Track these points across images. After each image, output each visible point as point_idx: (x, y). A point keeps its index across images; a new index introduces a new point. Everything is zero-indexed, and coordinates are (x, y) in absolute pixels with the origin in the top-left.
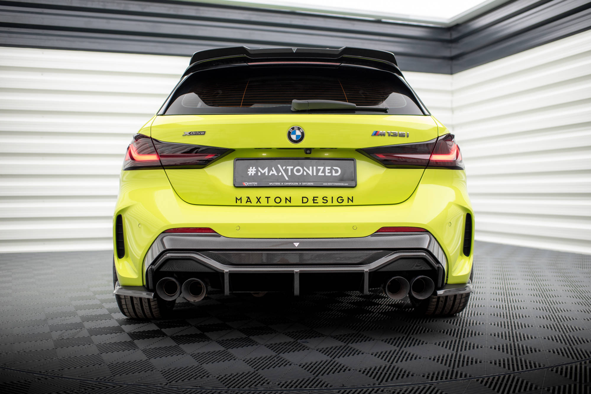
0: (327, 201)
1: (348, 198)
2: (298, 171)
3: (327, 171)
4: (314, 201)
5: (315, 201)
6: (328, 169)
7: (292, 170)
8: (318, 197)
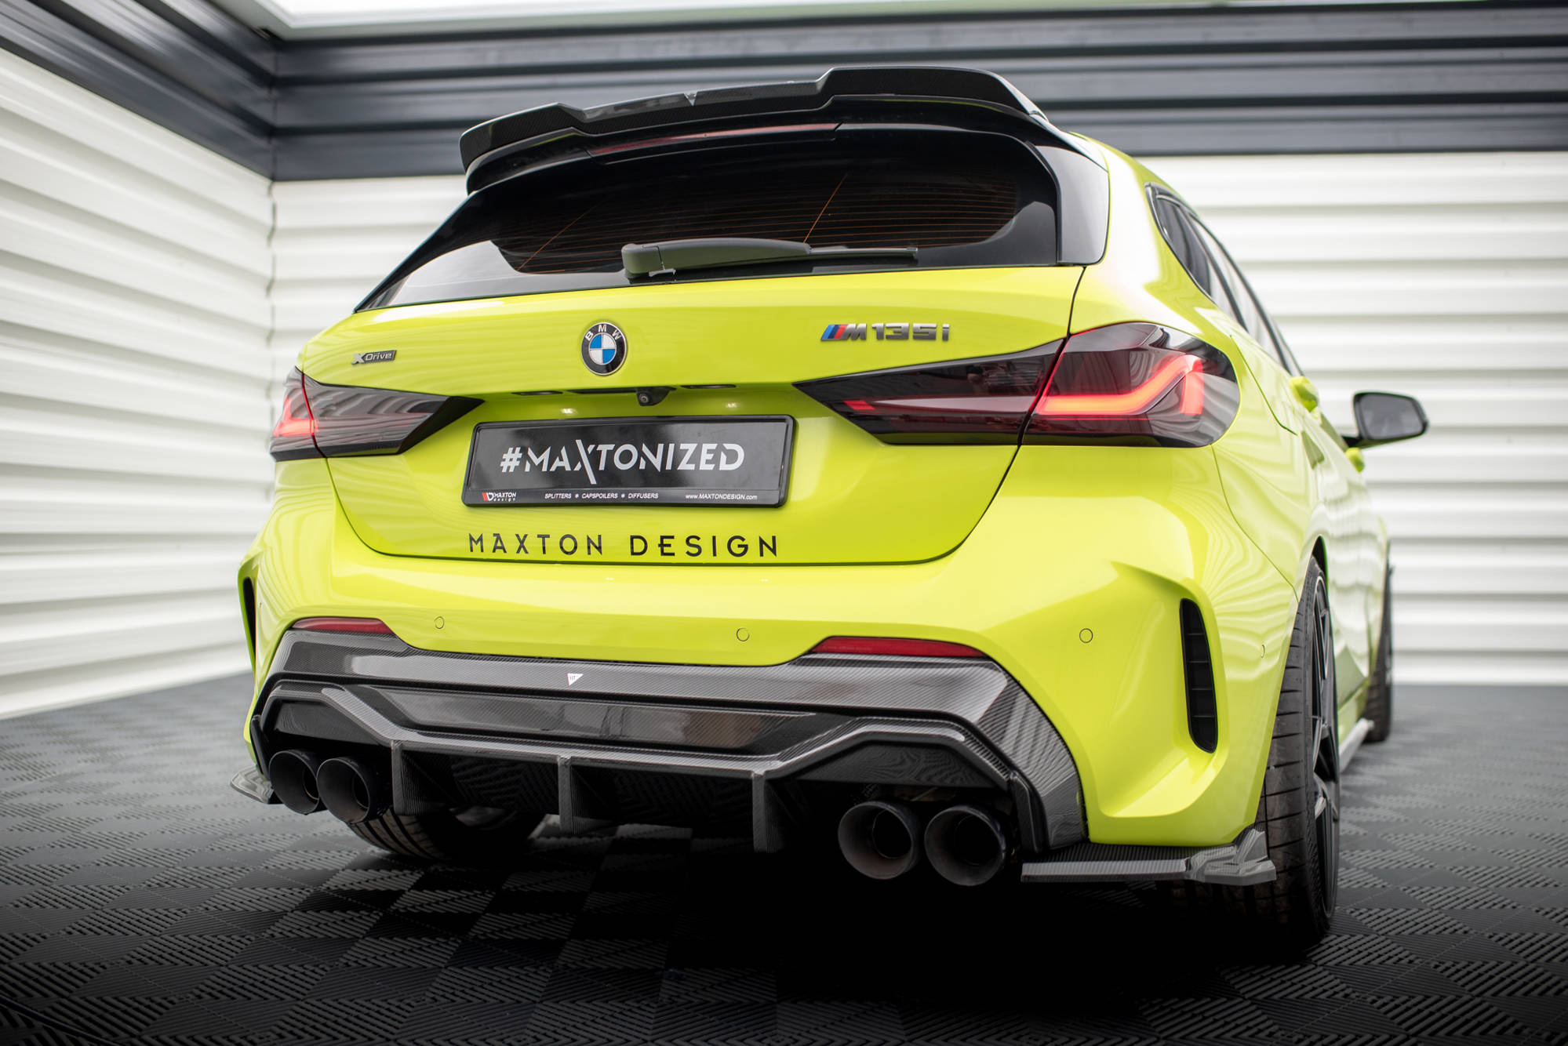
0: (699, 549)
2: (626, 457)
3: (705, 456)
4: (662, 550)
5: (666, 550)
6: (709, 451)
7: (610, 454)
8: (672, 537)
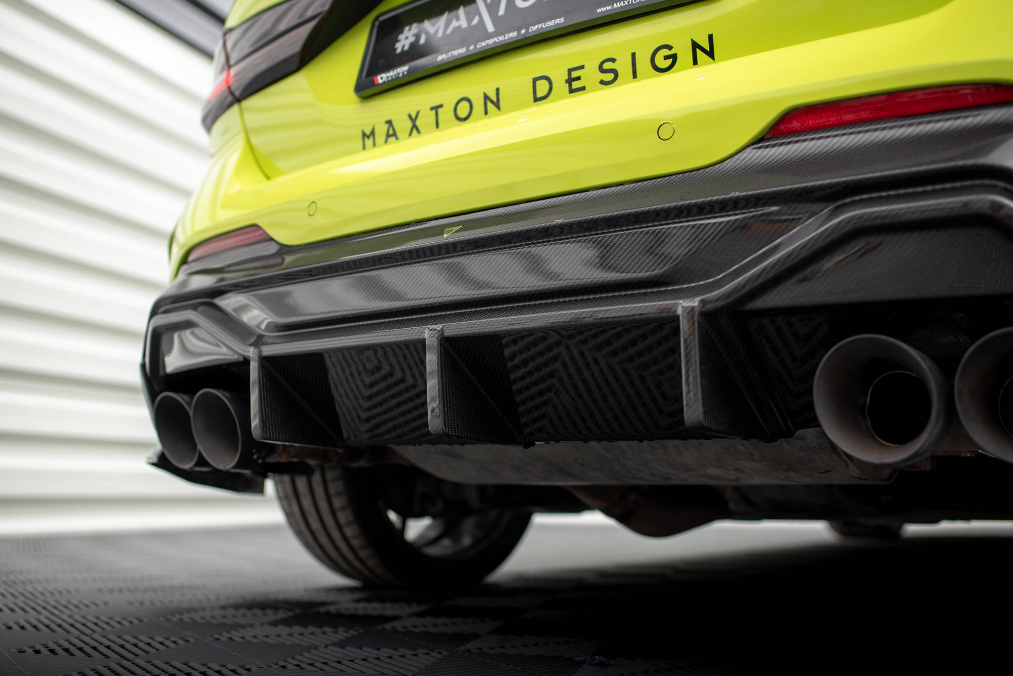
0: (615, 72)
1: (695, 46)
4: (570, 85)
5: (575, 85)
8: (582, 67)
